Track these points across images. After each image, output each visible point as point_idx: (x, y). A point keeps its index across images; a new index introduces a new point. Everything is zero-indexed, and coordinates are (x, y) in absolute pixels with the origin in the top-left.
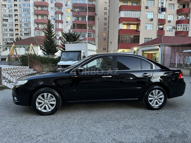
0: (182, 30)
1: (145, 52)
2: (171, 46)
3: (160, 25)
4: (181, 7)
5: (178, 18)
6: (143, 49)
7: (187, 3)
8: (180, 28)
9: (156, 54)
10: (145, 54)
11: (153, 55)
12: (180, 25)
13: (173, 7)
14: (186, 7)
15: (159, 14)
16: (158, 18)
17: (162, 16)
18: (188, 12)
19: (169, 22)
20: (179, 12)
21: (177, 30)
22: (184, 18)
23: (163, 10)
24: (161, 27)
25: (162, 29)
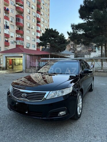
0: (20, 44)
1: (7, 58)
3: (6, 38)
4: (18, 29)
5: (17, 36)
6: (7, 55)
7: (21, 27)
8: (19, 43)
9: (15, 60)
12: (19, 40)
13: (13, 28)
14: (21, 30)
15: (5, 30)
16: (4, 33)
17: (6, 31)
18: (22, 33)
19: (12, 37)
20: (17, 32)
21: (17, 44)
22: (21, 37)
23: (7, 27)
25: (7, 41)
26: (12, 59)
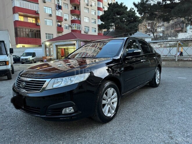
0: (76, 29)
1: (58, 47)
2: (84, 41)
3: (59, 22)
4: (73, 8)
5: (72, 18)
6: (57, 44)
7: (77, 6)
8: (75, 27)
9: (68, 49)
10: (59, 49)
11: (66, 50)
12: (74, 24)
13: (67, 7)
14: (77, 9)
15: (56, 11)
16: (56, 15)
17: (59, 13)
18: (79, 14)
19: (66, 20)
20: (72, 12)
21: (73, 29)
22: (77, 19)
23: (60, 7)
24: (60, 24)
25: (61, 26)
26: (65, 49)
